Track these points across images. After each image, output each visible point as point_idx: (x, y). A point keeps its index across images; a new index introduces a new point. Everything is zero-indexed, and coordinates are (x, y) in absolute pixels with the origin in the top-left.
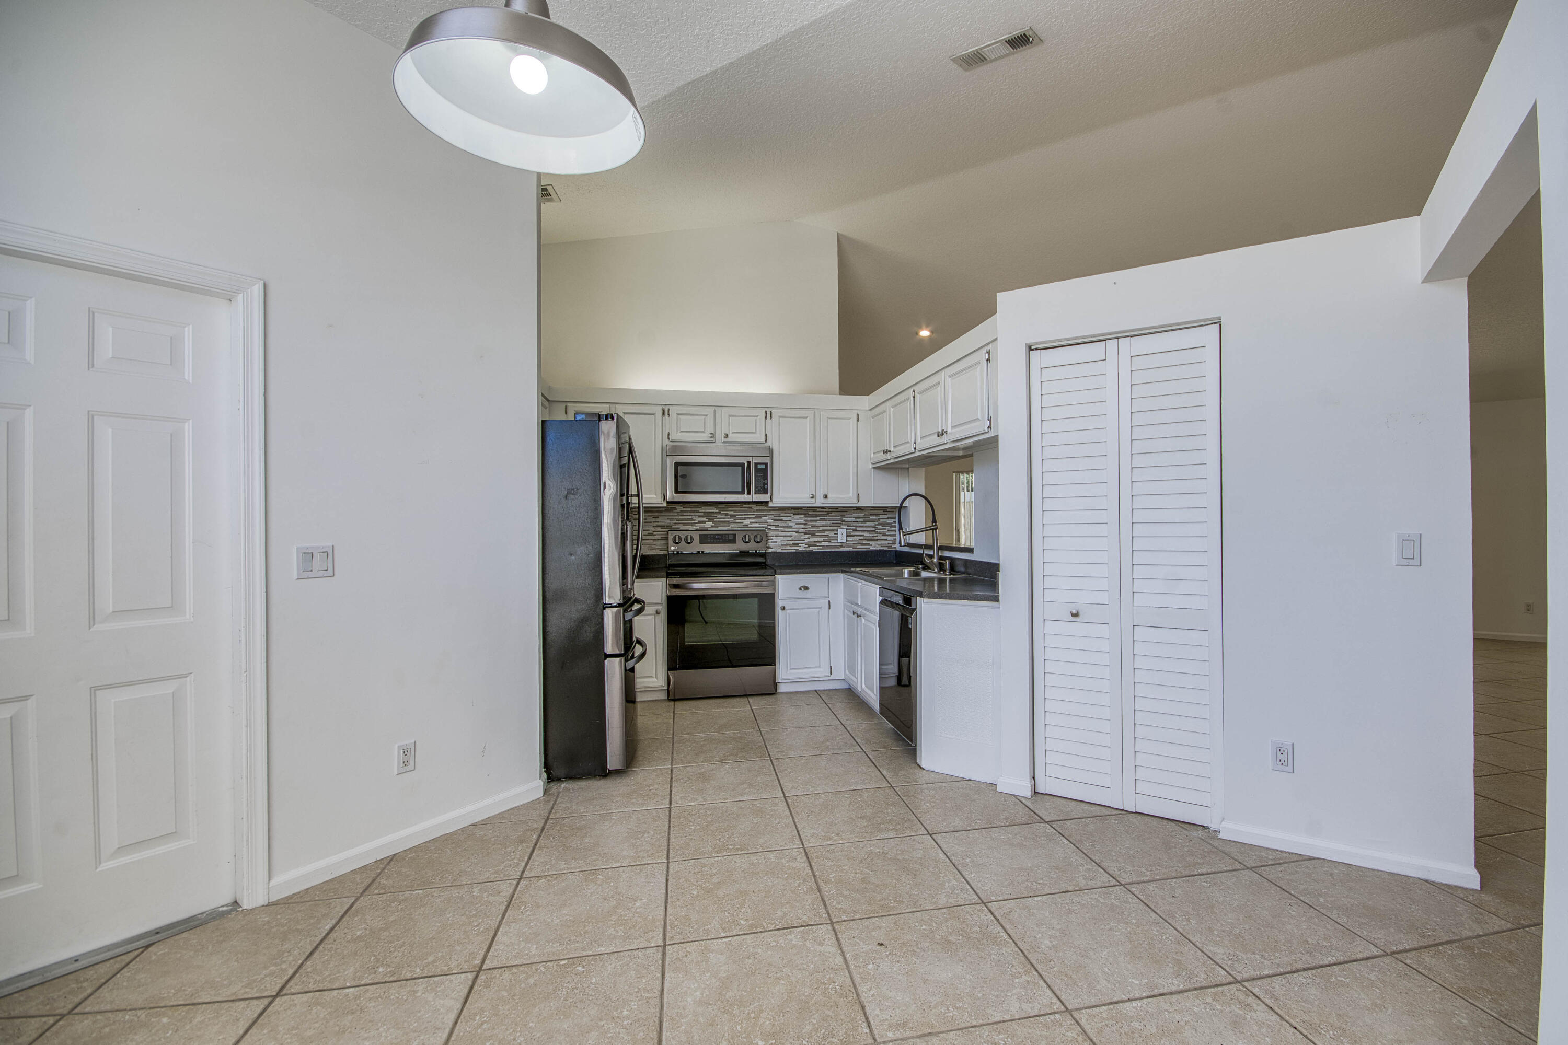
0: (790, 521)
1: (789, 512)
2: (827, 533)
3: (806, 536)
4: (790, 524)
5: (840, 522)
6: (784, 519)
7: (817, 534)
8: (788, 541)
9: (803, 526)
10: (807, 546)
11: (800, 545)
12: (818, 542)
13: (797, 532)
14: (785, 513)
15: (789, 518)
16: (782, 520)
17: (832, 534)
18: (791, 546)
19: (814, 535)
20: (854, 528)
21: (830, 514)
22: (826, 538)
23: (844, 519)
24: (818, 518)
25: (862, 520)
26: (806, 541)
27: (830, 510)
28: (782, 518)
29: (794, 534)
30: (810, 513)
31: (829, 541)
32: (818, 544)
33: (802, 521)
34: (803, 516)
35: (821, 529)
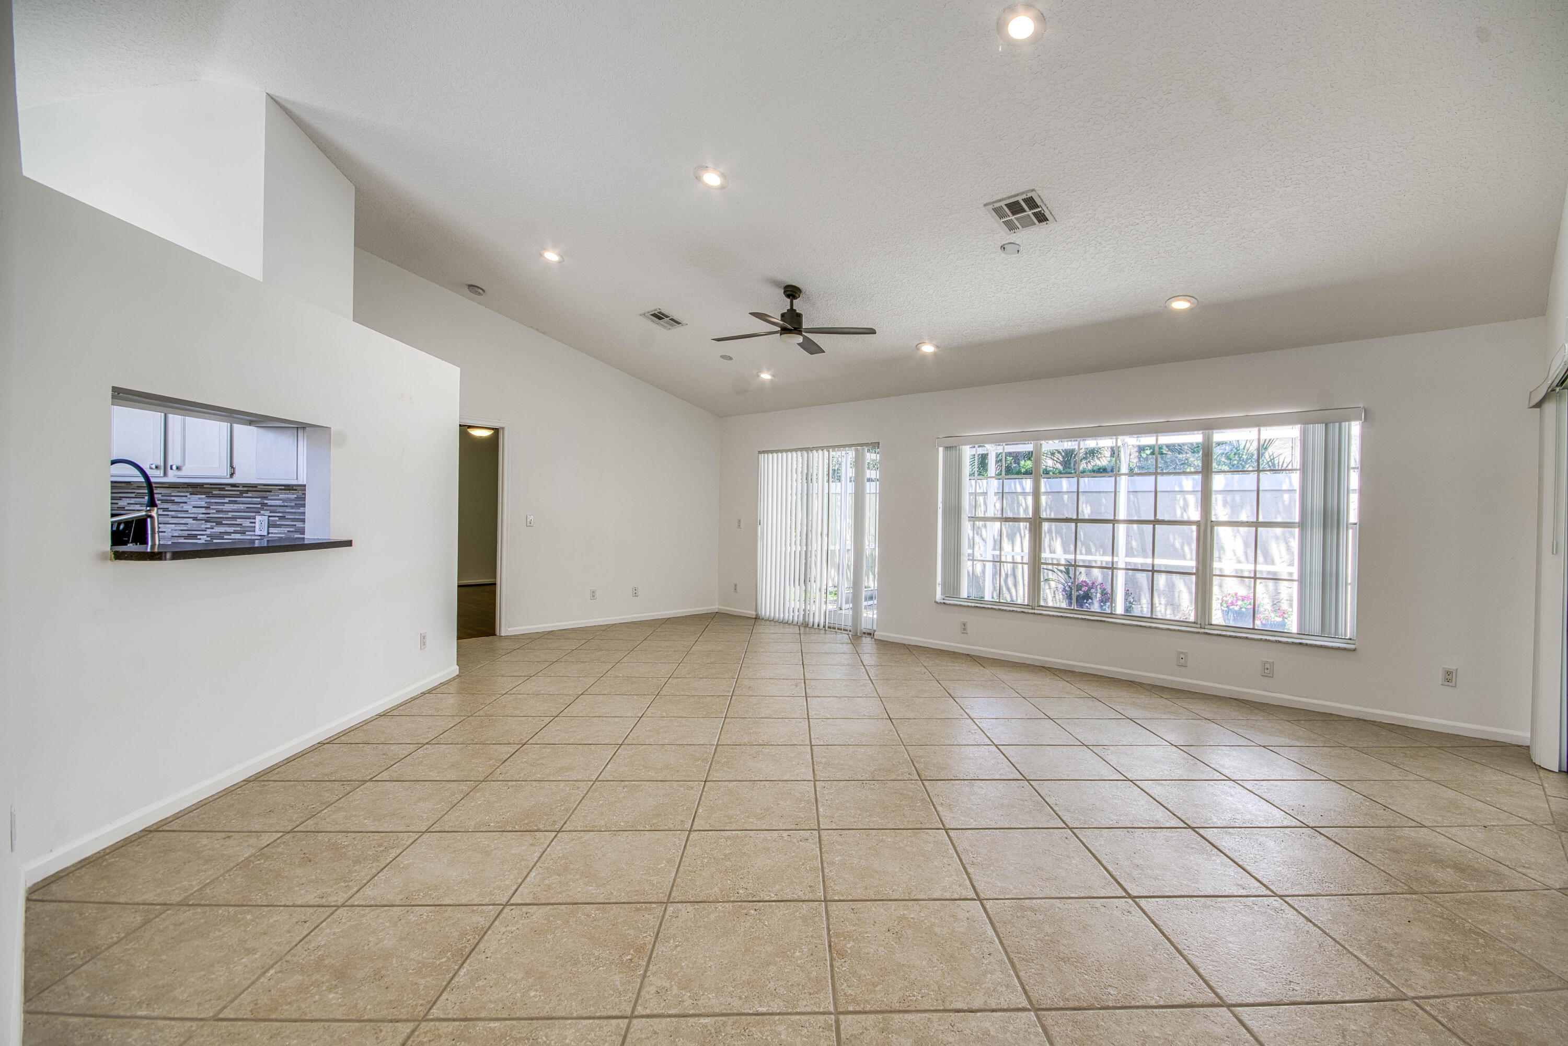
0: (186, 503)
1: (184, 490)
2: (239, 521)
3: (209, 525)
4: (186, 507)
5: (259, 506)
6: (177, 499)
7: (224, 522)
8: (181, 530)
9: (203, 510)
10: (209, 539)
11: (199, 537)
12: (229, 534)
13: (195, 519)
14: (178, 492)
15: (184, 499)
16: (173, 502)
17: (246, 523)
18: (185, 538)
19: (219, 524)
20: (280, 515)
21: (244, 495)
22: (239, 529)
23: (266, 502)
24: (227, 500)
25: (293, 504)
26: (208, 532)
27: (245, 489)
28: (173, 498)
29: (190, 521)
30: (214, 492)
31: (243, 533)
32: (226, 537)
33: (203, 504)
34: (204, 496)
35: (230, 515)
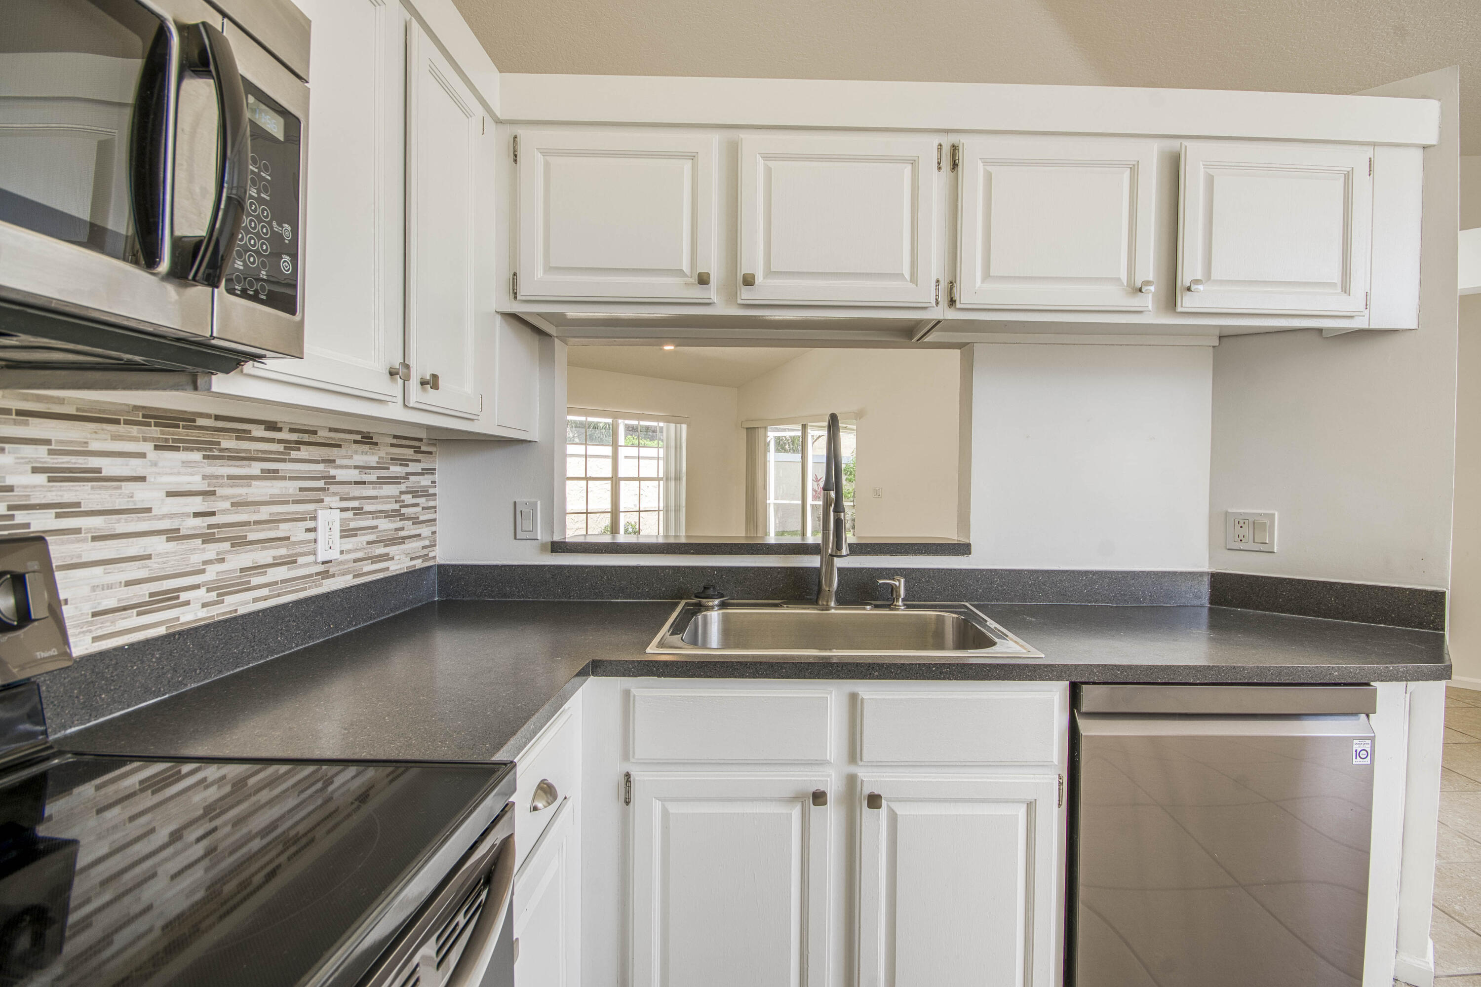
0: (143, 479)
1: (134, 430)
2: (284, 529)
3: (211, 551)
4: (142, 495)
5: (321, 484)
6: (110, 466)
7: (251, 537)
8: (128, 584)
9: (198, 504)
10: (213, 596)
11: (184, 596)
12: (260, 568)
13: (173, 535)
14: (115, 438)
15: (132, 467)
16: (94, 476)
17: (297, 532)
18: (141, 608)
19: (239, 543)
20: (355, 504)
21: (294, 454)
22: (283, 551)
23: (333, 472)
24: (255, 468)
25: (373, 478)
26: (212, 573)
27: (294, 437)
28: (94, 462)
29: (158, 544)
30: (225, 444)
31: (291, 562)
32: (255, 581)
33: (196, 482)
34: (197, 456)
35: (264, 513)
